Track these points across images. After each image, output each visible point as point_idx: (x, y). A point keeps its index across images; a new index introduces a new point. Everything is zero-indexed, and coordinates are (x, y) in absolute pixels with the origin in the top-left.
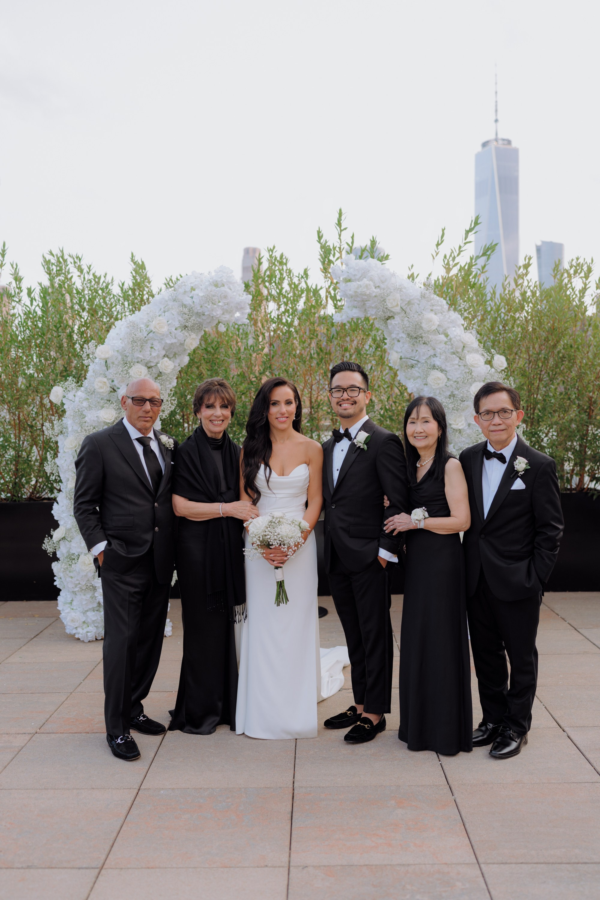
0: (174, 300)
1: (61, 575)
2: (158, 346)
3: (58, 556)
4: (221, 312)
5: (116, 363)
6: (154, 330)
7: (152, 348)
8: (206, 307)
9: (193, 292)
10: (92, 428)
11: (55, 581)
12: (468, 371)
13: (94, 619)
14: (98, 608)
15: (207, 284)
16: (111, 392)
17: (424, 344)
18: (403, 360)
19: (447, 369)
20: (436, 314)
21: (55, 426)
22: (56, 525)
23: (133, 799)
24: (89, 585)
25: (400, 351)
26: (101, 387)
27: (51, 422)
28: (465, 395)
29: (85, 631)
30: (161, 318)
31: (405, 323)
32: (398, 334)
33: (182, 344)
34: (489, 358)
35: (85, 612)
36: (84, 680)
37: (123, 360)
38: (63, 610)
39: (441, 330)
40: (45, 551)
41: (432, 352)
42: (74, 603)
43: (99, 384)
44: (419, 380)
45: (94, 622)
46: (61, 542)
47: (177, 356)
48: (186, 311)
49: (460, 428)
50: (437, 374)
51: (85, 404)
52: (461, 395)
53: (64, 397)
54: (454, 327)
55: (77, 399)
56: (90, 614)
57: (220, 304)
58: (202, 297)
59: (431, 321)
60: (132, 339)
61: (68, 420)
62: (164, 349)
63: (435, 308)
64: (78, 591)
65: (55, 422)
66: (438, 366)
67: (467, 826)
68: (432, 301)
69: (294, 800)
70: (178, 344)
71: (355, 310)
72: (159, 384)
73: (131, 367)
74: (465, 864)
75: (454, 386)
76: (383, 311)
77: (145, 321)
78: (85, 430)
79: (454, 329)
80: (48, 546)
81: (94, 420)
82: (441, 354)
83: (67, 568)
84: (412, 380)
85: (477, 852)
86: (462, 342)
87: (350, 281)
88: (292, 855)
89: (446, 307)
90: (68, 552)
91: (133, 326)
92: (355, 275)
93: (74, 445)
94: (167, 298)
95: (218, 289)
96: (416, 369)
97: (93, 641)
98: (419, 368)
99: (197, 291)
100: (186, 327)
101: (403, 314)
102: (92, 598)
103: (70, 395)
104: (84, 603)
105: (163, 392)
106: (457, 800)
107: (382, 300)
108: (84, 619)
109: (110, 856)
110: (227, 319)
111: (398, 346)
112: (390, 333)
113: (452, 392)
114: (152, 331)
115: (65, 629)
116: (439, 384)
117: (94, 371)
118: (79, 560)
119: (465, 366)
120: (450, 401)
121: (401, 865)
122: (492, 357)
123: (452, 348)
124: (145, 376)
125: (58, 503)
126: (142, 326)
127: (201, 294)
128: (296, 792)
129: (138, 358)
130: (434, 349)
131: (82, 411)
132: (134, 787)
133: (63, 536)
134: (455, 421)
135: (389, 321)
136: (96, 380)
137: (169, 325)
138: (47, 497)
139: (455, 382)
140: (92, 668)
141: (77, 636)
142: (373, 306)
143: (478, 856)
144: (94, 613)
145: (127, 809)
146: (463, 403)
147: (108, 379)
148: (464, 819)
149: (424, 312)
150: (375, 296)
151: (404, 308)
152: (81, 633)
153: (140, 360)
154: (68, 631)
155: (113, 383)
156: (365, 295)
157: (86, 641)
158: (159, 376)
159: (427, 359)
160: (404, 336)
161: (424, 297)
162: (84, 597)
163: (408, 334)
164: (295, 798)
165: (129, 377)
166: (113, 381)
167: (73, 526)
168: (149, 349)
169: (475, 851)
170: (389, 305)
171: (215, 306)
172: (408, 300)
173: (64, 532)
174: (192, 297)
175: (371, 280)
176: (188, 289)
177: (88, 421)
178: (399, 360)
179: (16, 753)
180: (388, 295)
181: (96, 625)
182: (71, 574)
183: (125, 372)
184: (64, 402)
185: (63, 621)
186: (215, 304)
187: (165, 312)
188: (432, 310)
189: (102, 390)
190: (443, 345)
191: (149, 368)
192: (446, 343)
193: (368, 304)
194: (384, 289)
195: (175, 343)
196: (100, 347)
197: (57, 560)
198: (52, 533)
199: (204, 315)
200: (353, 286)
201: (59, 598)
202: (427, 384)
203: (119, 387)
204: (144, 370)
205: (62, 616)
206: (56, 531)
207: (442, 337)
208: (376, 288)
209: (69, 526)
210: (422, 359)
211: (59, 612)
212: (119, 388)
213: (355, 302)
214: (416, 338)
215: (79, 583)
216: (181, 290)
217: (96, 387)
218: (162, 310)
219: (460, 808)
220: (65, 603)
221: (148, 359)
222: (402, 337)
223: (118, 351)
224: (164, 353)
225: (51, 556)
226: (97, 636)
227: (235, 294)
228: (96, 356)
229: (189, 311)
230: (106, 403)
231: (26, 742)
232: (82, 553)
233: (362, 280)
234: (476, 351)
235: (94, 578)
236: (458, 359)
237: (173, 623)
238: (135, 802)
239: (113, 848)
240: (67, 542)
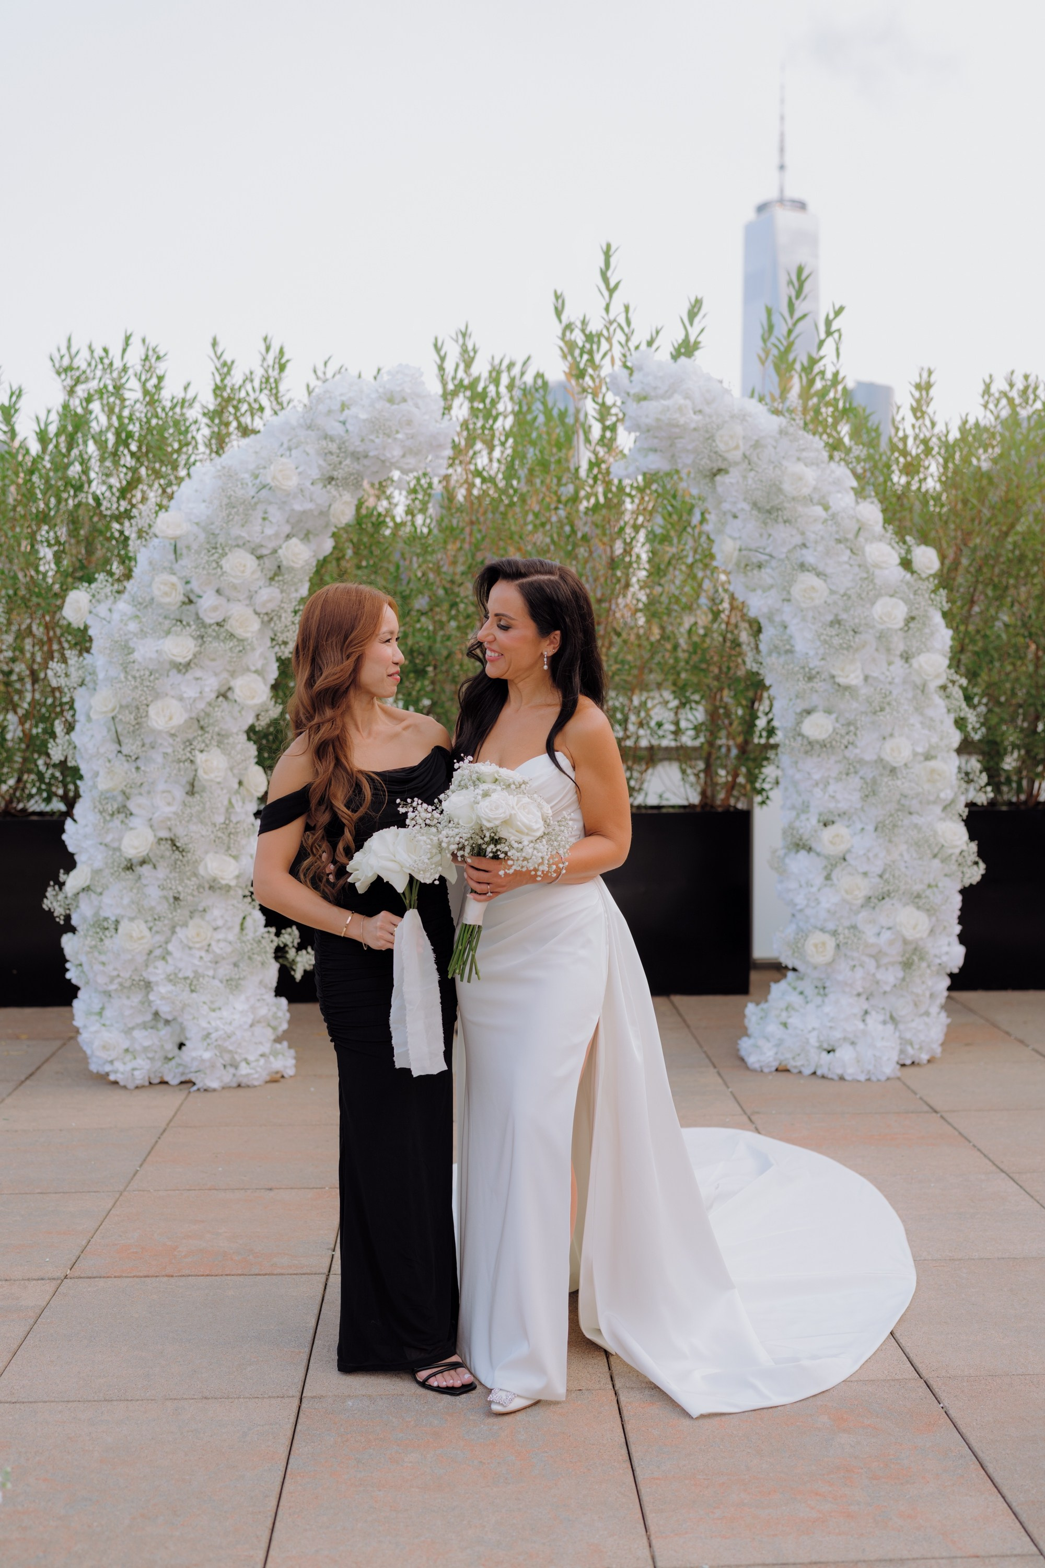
0: (309, 427)
1: (83, 959)
2: (276, 515)
3: (74, 922)
4: (401, 453)
5: (195, 546)
6: (272, 484)
7: (264, 519)
8: (373, 441)
9: (346, 412)
10: (147, 673)
11: (67, 970)
12: (865, 575)
13: (147, 1043)
14: (153, 1023)
15: (374, 396)
16: (184, 603)
17: (785, 522)
18: (744, 553)
19: (829, 571)
20: (806, 465)
21: (72, 670)
22: (69, 863)
23: (293, 1420)
24: (137, 978)
25: (736, 535)
26: (166, 594)
27: (64, 660)
28: (863, 622)
29: (129, 1067)
30: (284, 460)
31: (750, 481)
32: (735, 503)
33: (324, 513)
34: (903, 552)
35: (128, 1031)
36: (141, 1166)
37: (208, 543)
38: (85, 1026)
39: (816, 497)
40: (50, 913)
41: (798, 540)
42: (108, 1013)
43: (162, 587)
44: (773, 592)
45: (146, 1049)
46: (81, 895)
47: (311, 536)
48: (333, 447)
49: (854, 683)
50: (808, 579)
51: (133, 626)
52: (857, 621)
53: (90, 612)
54: (839, 492)
55: (116, 616)
56: (137, 1034)
57: (400, 436)
58: (364, 421)
59: (799, 478)
60: (225, 501)
61: (98, 658)
62: (288, 521)
63: (804, 454)
64: (116, 990)
65: (70, 662)
66: (811, 565)
67: (991, 1470)
68: (801, 442)
69: (626, 1418)
70: (316, 513)
71: (652, 457)
72: (278, 591)
73: (224, 555)
74: (1016, 1556)
75: (841, 603)
76: (710, 458)
77: (252, 467)
78: (134, 678)
79: (839, 495)
80: (53, 902)
81: (151, 659)
82: (816, 542)
83: (95, 946)
84: (759, 592)
85: (1030, 1528)
86: (858, 520)
87: (645, 398)
88: (654, 1542)
89: (825, 455)
90: (96, 914)
91: (229, 475)
92: (655, 388)
93: (110, 706)
94: (294, 422)
95: (395, 407)
96: (769, 570)
97: (143, 1087)
98: (773, 569)
99: (354, 410)
100: (331, 479)
101: (745, 465)
102: (142, 1003)
103: (102, 609)
104: (127, 1012)
105: (285, 605)
106: (951, 1412)
107: (707, 436)
108: (126, 1044)
109: (271, 1552)
110: (411, 466)
111: (733, 527)
112: (720, 501)
113: (836, 615)
114: (264, 487)
115: (88, 1063)
116: (812, 599)
117: (150, 563)
118: (120, 931)
119: (860, 566)
120: (834, 633)
121: (885, 1560)
122: (909, 551)
123: (837, 532)
124: (253, 573)
125: (75, 821)
126: (246, 476)
127: (363, 416)
128: (622, 1399)
129: (238, 538)
130: (803, 533)
131: (127, 641)
132: (291, 1393)
133: (87, 883)
134: (842, 670)
135: (718, 478)
136: (157, 579)
137: (300, 473)
138: (37, 808)
139: (845, 595)
140: (153, 1141)
141: (112, 1077)
142: (690, 447)
143: (1035, 1536)
144: (145, 1033)
145: (288, 1443)
146: (858, 636)
147: (180, 578)
148: (980, 1454)
149: (785, 463)
150: (695, 429)
151: (748, 453)
152: (120, 1071)
153: (241, 543)
154: (94, 1067)
155: (189, 587)
156: (677, 426)
157: (131, 1085)
158: (276, 575)
159: (790, 551)
160: (747, 507)
161: (787, 434)
162: (126, 1002)
163: (755, 505)
164: (625, 1413)
165: (222, 575)
166: (187, 583)
167: (106, 864)
168: (260, 521)
169: (1026, 1525)
170: (721, 447)
171: (390, 441)
172: (755, 438)
173: (89, 875)
174: (344, 423)
175: (687, 397)
176: (336, 406)
177: (140, 659)
178: (736, 553)
179: (31, 1321)
180: (719, 428)
181: (150, 1055)
182: (103, 958)
183: (214, 565)
184: (89, 623)
185: (85, 1048)
186: (389, 436)
187: (290, 449)
188: (799, 459)
189: (167, 600)
190: (819, 527)
191: (259, 558)
192: (825, 521)
193: (680, 444)
194: (710, 416)
195: (311, 510)
196: (162, 515)
197: (73, 930)
198: (62, 877)
199: (366, 457)
200: (652, 408)
201: (76, 1003)
202: (789, 600)
203: (201, 593)
204: (250, 562)
205: (84, 1037)
206: (73, 874)
207: (818, 511)
208: (695, 413)
209: (98, 864)
210: (781, 552)
211: (77, 1031)
212: (200, 597)
213: (656, 441)
214: (769, 512)
215: (118, 976)
216: (322, 408)
217: (156, 592)
218: (285, 446)
219: (964, 1431)
220: (89, 1013)
221: (257, 541)
222: (743, 510)
223: (197, 524)
224: (287, 529)
225: (62, 922)
226: (152, 1076)
227: (427, 417)
228: (157, 532)
229: (340, 448)
230: (175, 625)
231: (48, 1298)
232: (123, 917)
233: (669, 397)
234: (881, 539)
235: (147, 966)
236: (848, 552)
237: (296, 1052)
238: (299, 1427)
239: (275, 1534)
240: (93, 896)
